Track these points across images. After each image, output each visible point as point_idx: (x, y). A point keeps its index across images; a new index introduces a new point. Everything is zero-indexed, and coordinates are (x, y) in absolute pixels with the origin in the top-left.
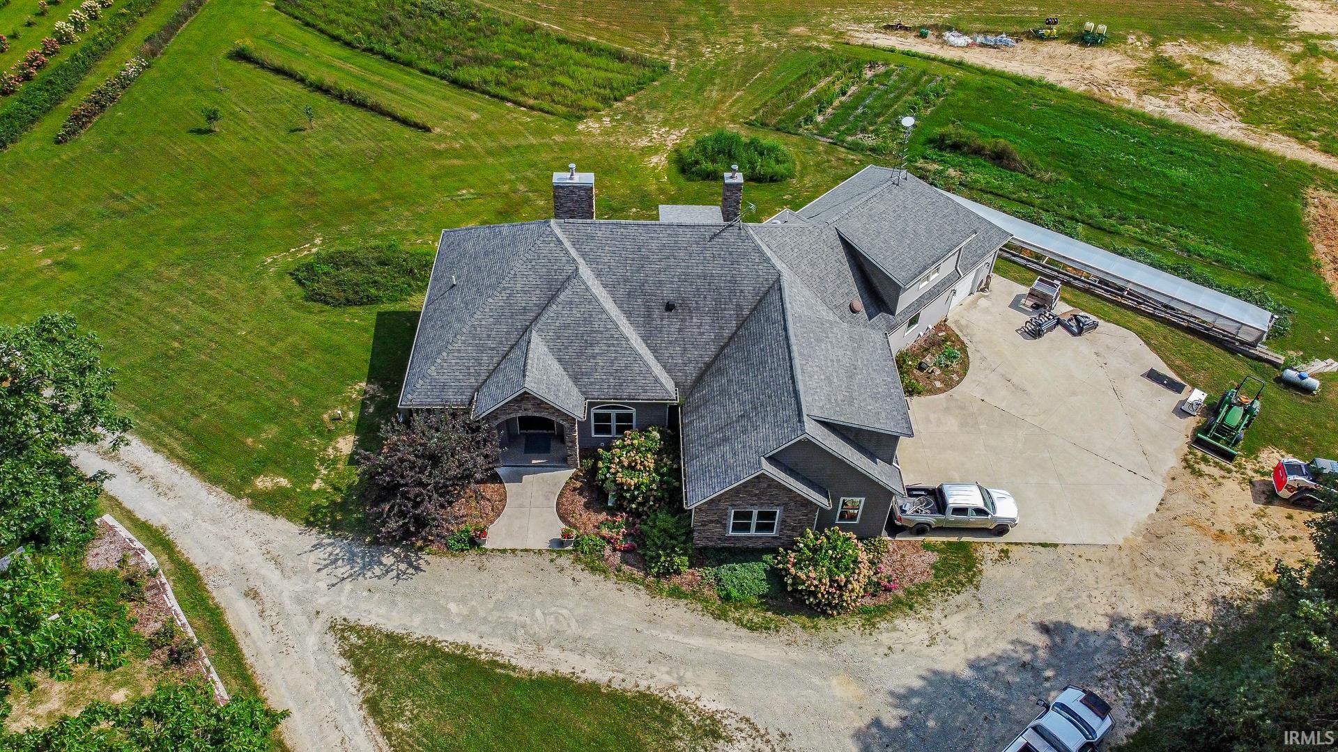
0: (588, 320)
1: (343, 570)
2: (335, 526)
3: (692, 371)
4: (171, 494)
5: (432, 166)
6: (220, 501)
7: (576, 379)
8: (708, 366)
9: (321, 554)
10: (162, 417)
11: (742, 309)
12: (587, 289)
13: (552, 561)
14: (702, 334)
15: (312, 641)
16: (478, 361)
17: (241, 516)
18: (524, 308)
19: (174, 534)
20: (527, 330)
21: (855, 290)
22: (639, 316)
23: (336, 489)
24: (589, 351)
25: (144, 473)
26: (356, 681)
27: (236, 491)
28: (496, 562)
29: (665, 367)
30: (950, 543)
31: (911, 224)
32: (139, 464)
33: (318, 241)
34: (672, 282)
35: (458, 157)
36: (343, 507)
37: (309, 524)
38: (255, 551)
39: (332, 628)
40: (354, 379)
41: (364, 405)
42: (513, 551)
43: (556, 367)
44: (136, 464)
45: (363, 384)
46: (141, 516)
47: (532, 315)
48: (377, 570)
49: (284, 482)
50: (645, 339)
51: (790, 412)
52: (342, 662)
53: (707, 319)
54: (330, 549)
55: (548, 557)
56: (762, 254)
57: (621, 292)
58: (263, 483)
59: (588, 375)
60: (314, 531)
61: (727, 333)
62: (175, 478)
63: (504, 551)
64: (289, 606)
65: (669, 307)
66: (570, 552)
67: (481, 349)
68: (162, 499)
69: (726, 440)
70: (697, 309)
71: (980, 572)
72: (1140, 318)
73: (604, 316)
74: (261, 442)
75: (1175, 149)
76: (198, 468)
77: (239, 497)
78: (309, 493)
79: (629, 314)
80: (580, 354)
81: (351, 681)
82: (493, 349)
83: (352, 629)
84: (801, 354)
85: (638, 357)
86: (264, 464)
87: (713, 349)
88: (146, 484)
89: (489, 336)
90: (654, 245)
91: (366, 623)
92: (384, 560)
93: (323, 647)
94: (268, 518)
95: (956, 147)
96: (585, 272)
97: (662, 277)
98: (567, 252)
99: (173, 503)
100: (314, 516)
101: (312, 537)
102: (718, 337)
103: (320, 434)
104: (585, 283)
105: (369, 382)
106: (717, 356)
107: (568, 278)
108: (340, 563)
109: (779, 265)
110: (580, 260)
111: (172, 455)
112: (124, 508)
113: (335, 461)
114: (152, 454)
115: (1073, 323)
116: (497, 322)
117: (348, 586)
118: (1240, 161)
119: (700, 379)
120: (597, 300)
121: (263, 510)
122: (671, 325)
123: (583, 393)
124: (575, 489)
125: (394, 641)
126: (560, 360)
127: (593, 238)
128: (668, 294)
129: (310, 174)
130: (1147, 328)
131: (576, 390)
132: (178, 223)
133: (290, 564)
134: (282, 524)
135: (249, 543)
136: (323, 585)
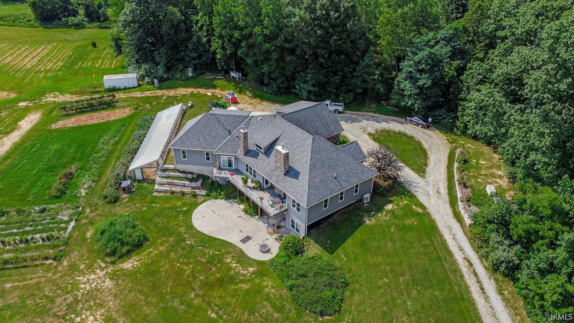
1: (414, 184)
2: (409, 192)
4: (447, 225)
6: (434, 215)
9: (417, 190)
15: (431, 179)
19: (451, 215)
23: (402, 198)
25: (452, 236)
26: (426, 169)
27: (429, 214)
32: (453, 240)
36: (403, 194)
37: (415, 196)
38: (432, 200)
39: (425, 178)
40: (367, 226)
41: (374, 215)
44: (454, 241)
45: (367, 222)
46: (459, 225)
48: (406, 180)
49: (414, 207)
52: (427, 173)
58: (420, 211)
62: (444, 229)
64: (431, 187)
68: (451, 226)
74: (413, 221)
78: (409, 202)
81: (428, 170)
83: (421, 176)
86: (416, 214)
88: (453, 232)
91: (417, 175)
92: (403, 180)
93: (429, 177)
99: (447, 222)
103: (394, 213)
105: (365, 222)
111: (441, 236)
112: (463, 230)
113: (396, 205)
114: (447, 241)
117: (415, 181)
125: (413, 170)
134: (421, 201)
135: (433, 202)
136: (421, 185)
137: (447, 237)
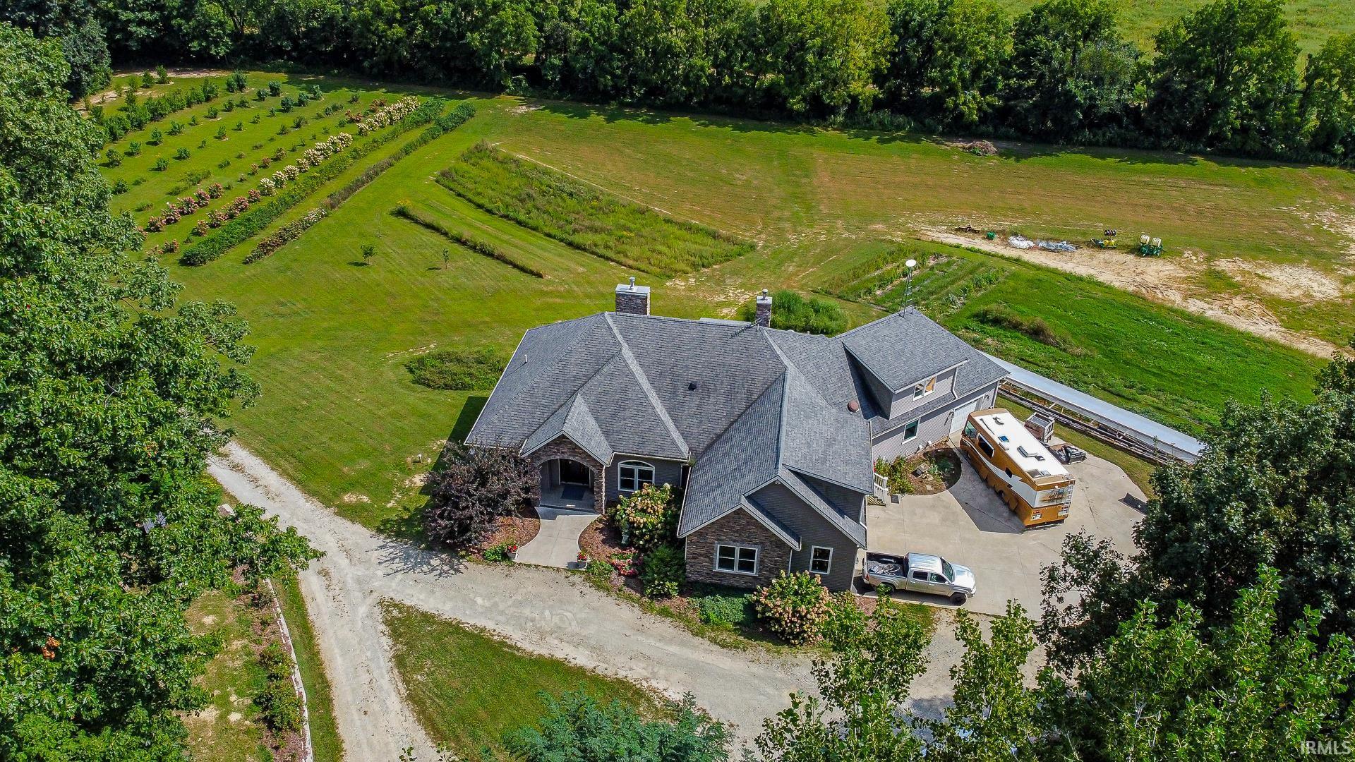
0: (624, 390)
1: (398, 565)
2: (399, 534)
3: (705, 440)
4: (277, 499)
5: (538, 302)
6: (313, 507)
7: (607, 434)
8: (719, 436)
9: (383, 552)
10: (282, 448)
11: (751, 394)
12: (627, 366)
13: (567, 577)
14: (717, 411)
15: (362, 610)
16: (532, 414)
17: (327, 519)
18: (575, 377)
20: (574, 393)
21: (854, 393)
22: (667, 392)
23: (405, 509)
24: (621, 414)
25: (261, 483)
26: (391, 642)
27: (327, 502)
28: (522, 572)
29: (682, 434)
30: (912, 605)
31: (910, 347)
32: (258, 477)
33: (432, 346)
34: (696, 368)
35: (561, 297)
36: (409, 522)
37: (379, 531)
38: (333, 544)
39: (380, 603)
40: (438, 437)
41: (441, 455)
42: (536, 566)
43: (592, 423)
44: (255, 476)
45: (444, 442)
47: (579, 383)
48: (425, 568)
49: (365, 499)
50: (670, 411)
51: (771, 463)
52: (383, 627)
53: (722, 399)
54: (392, 550)
55: (564, 574)
56: (773, 351)
57: (655, 371)
58: (349, 498)
59: (618, 432)
60: (382, 537)
61: (737, 412)
62: (283, 489)
63: (529, 566)
64: (350, 583)
65: (692, 387)
66: (583, 573)
67: (536, 406)
68: (270, 502)
69: (719, 486)
70: (715, 390)
71: (935, 630)
72: (1129, 457)
73: (637, 388)
74: (355, 471)
75: (1207, 340)
76: (301, 485)
77: (328, 506)
78: (383, 509)
79: (658, 390)
80: (613, 416)
81: (386, 642)
82: (545, 406)
83: (395, 606)
84: (788, 424)
85: (660, 421)
86: (353, 485)
87: (724, 423)
88: (260, 490)
89: (544, 396)
90: (685, 338)
91: (408, 603)
92: (433, 562)
93: (370, 616)
94: (348, 523)
95: (996, 322)
96: (627, 352)
97: (689, 363)
98: (615, 337)
99: (279, 505)
100: (384, 525)
101: (381, 540)
102: (729, 414)
103: (401, 470)
104: (625, 361)
105: (449, 439)
106: (726, 430)
107: (613, 356)
108: (397, 560)
109: (786, 362)
110: (625, 345)
111: (284, 473)
113: (409, 490)
114: (269, 471)
115: (1063, 454)
116: (552, 385)
117: (399, 576)
118: (1269, 355)
119: (710, 447)
120: (633, 375)
121: (344, 517)
122: (693, 400)
123: (612, 447)
124: (597, 529)
125: (427, 618)
126: (597, 419)
127: (637, 328)
128: (692, 377)
129: (437, 299)
130: (1132, 465)
131: (606, 443)
132: (325, 324)
133: (358, 556)
134: (358, 527)
135: (329, 538)
136: (380, 573)
137: (271, 478)
